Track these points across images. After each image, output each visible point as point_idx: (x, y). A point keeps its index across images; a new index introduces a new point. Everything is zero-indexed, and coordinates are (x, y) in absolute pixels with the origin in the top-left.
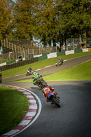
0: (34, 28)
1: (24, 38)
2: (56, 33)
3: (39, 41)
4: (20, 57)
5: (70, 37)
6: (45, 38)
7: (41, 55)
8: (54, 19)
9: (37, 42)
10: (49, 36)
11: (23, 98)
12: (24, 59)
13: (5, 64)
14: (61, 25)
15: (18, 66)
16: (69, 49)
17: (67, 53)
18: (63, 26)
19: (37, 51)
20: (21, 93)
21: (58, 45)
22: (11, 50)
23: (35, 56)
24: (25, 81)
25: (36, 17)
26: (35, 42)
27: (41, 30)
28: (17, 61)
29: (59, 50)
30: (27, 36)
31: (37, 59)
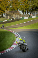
0: (19, 6)
1: (15, 10)
2: (28, 9)
3: (21, 11)
4: (13, 18)
5: (34, 11)
6: (24, 10)
7: (22, 18)
8: (28, 2)
9: (20, 12)
10: (25, 10)
11: (13, 36)
12: (14, 19)
13: (6, 21)
14: (31, 5)
15: (12, 22)
16: (34, 16)
17: (33, 17)
18: (32, 6)
19: (20, 16)
20: (13, 33)
21: (29, 13)
22: (9, 15)
23: (19, 18)
24: (15, 28)
25: (20, 1)
26: (19, 12)
27: (22, 7)
28: (11, 19)
29: (29, 16)
30: (16, 9)
31: (20, 19)
